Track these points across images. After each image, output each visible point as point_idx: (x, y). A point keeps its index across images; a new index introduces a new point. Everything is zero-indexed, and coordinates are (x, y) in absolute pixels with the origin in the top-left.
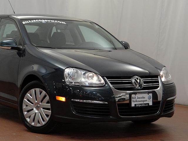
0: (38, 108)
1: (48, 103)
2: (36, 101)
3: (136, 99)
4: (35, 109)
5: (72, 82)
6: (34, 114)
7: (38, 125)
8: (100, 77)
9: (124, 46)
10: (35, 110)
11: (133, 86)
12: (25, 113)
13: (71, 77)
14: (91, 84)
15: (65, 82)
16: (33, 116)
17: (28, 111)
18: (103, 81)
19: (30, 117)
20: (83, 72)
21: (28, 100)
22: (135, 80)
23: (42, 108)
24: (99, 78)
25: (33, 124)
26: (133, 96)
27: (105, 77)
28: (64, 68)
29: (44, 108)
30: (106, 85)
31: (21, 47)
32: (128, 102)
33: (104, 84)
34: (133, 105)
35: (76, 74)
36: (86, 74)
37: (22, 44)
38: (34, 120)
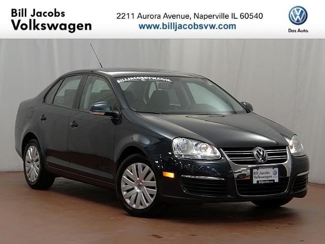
0: (139, 187)
1: (152, 180)
2: (138, 179)
3: (259, 175)
4: (136, 188)
5: (182, 155)
6: (135, 195)
7: (141, 207)
8: (216, 149)
9: (246, 109)
10: (137, 190)
11: (255, 159)
12: (124, 193)
13: (180, 149)
14: (205, 157)
15: (173, 154)
16: (133, 197)
17: (128, 191)
18: (218, 154)
19: (130, 198)
20: (195, 143)
21: (128, 177)
22: (257, 151)
23: (145, 186)
24: (213, 150)
25: (134, 206)
26: (255, 171)
27: (221, 149)
28: (172, 139)
29: (147, 187)
30: (222, 158)
31: (118, 113)
32: (249, 178)
33: (220, 157)
34: (255, 182)
35: (186, 145)
36: (199, 146)
37: (119, 109)
38: (135, 202)
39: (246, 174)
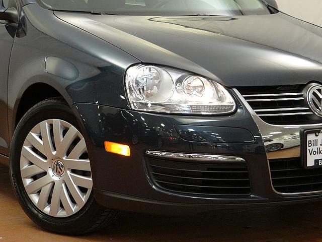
0: (58, 169)
1: (83, 156)
2: (54, 153)
3: (319, 146)
4: (50, 172)
5: (146, 104)
6: (49, 186)
7: (61, 214)
8: (221, 88)
9: (268, 7)
10: (52, 176)
11: (310, 110)
12: (28, 182)
13: (143, 89)
14: (198, 107)
15: (126, 101)
16: (46, 190)
17: (35, 178)
18: (229, 100)
19: (39, 192)
20: (176, 76)
21: (34, 149)
22: (314, 94)
23: (69, 169)
24: (217, 91)
25: (47, 210)
26: (311, 137)
27: (235, 90)
28: (123, 66)
29: (73, 171)
30: (239, 110)
31: (15, 12)
32: (296, 153)
33: (234, 107)
34: (310, 163)
35: (156, 82)
36: (185, 83)
37: (18, 4)
38: (49, 201)
39: (282, 145)
